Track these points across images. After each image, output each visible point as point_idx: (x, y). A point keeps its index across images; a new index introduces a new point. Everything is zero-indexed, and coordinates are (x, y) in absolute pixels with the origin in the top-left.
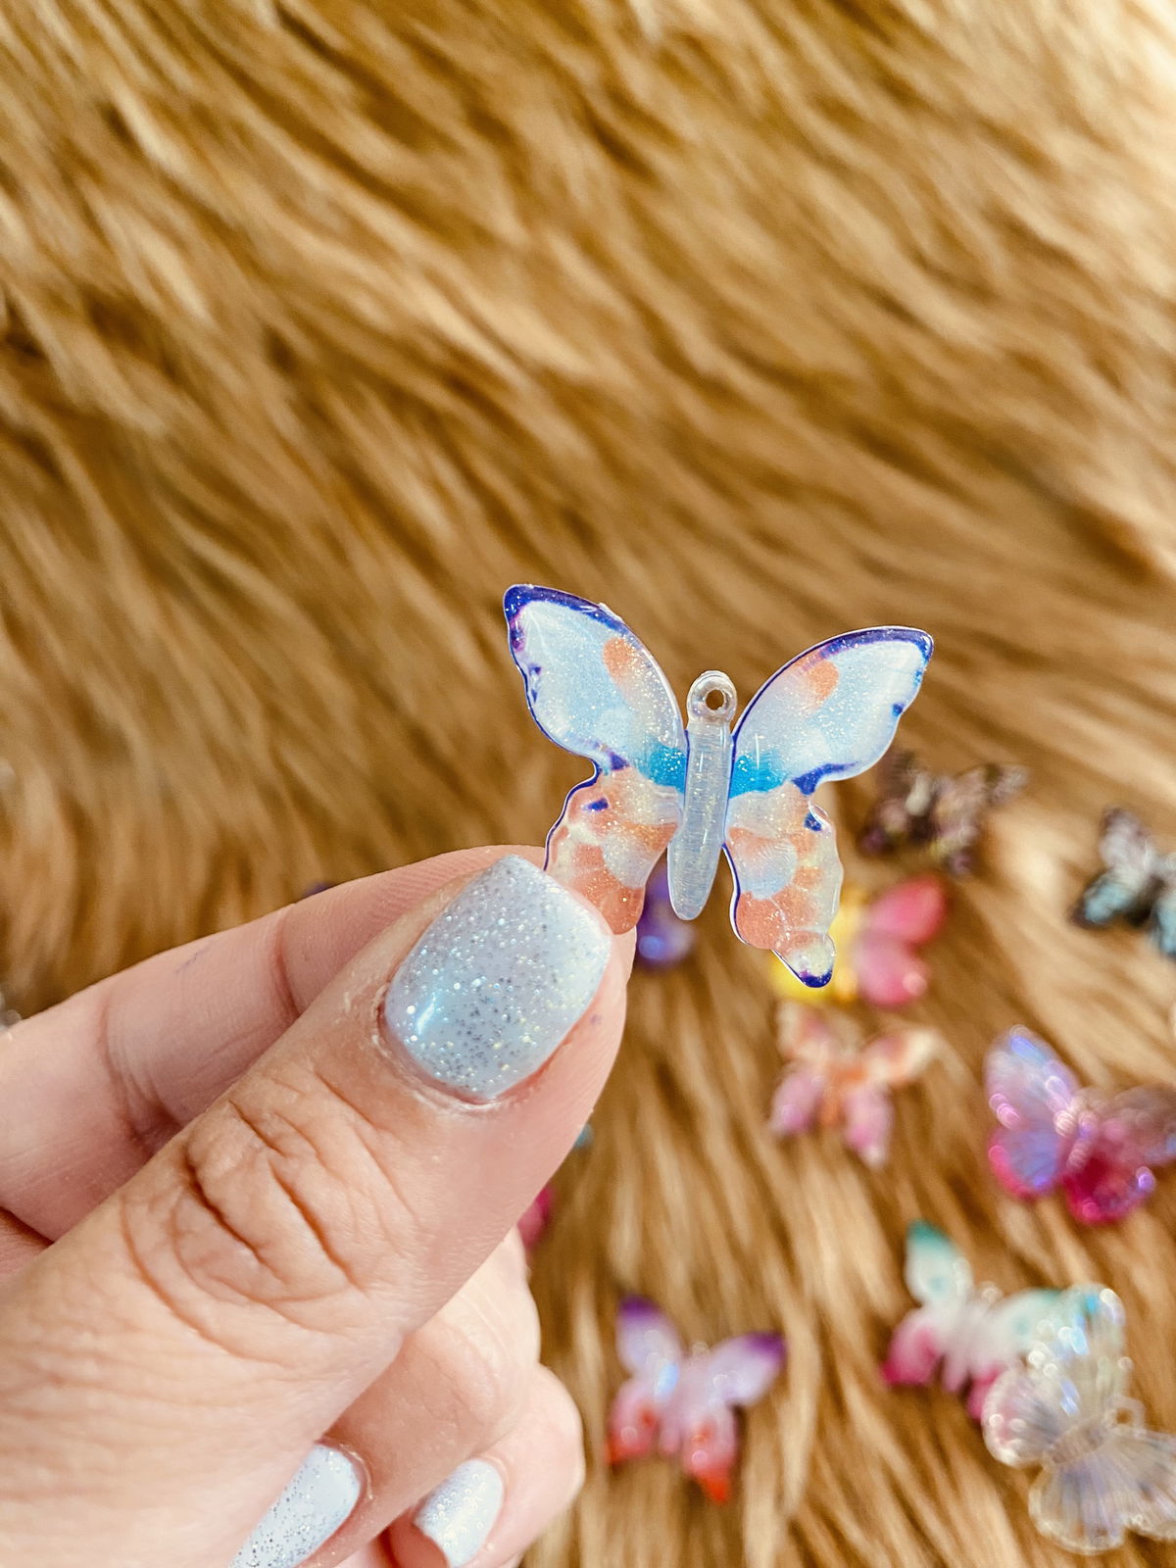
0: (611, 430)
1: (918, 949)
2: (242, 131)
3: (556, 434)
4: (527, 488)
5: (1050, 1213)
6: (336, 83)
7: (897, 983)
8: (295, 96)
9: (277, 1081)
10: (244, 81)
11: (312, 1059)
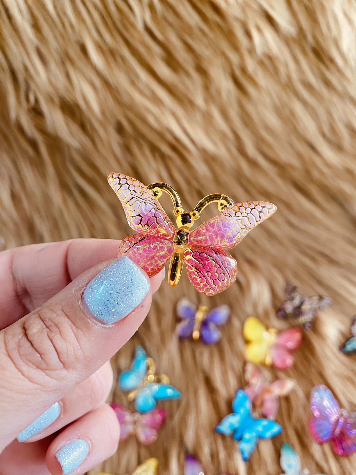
0: (218, 169)
1: (291, 352)
2: (123, 58)
3: (201, 168)
4: (188, 182)
5: (327, 447)
6: (157, 49)
7: (284, 361)
8: (142, 50)
9: (51, 310)
10: (127, 43)
11: (62, 306)
